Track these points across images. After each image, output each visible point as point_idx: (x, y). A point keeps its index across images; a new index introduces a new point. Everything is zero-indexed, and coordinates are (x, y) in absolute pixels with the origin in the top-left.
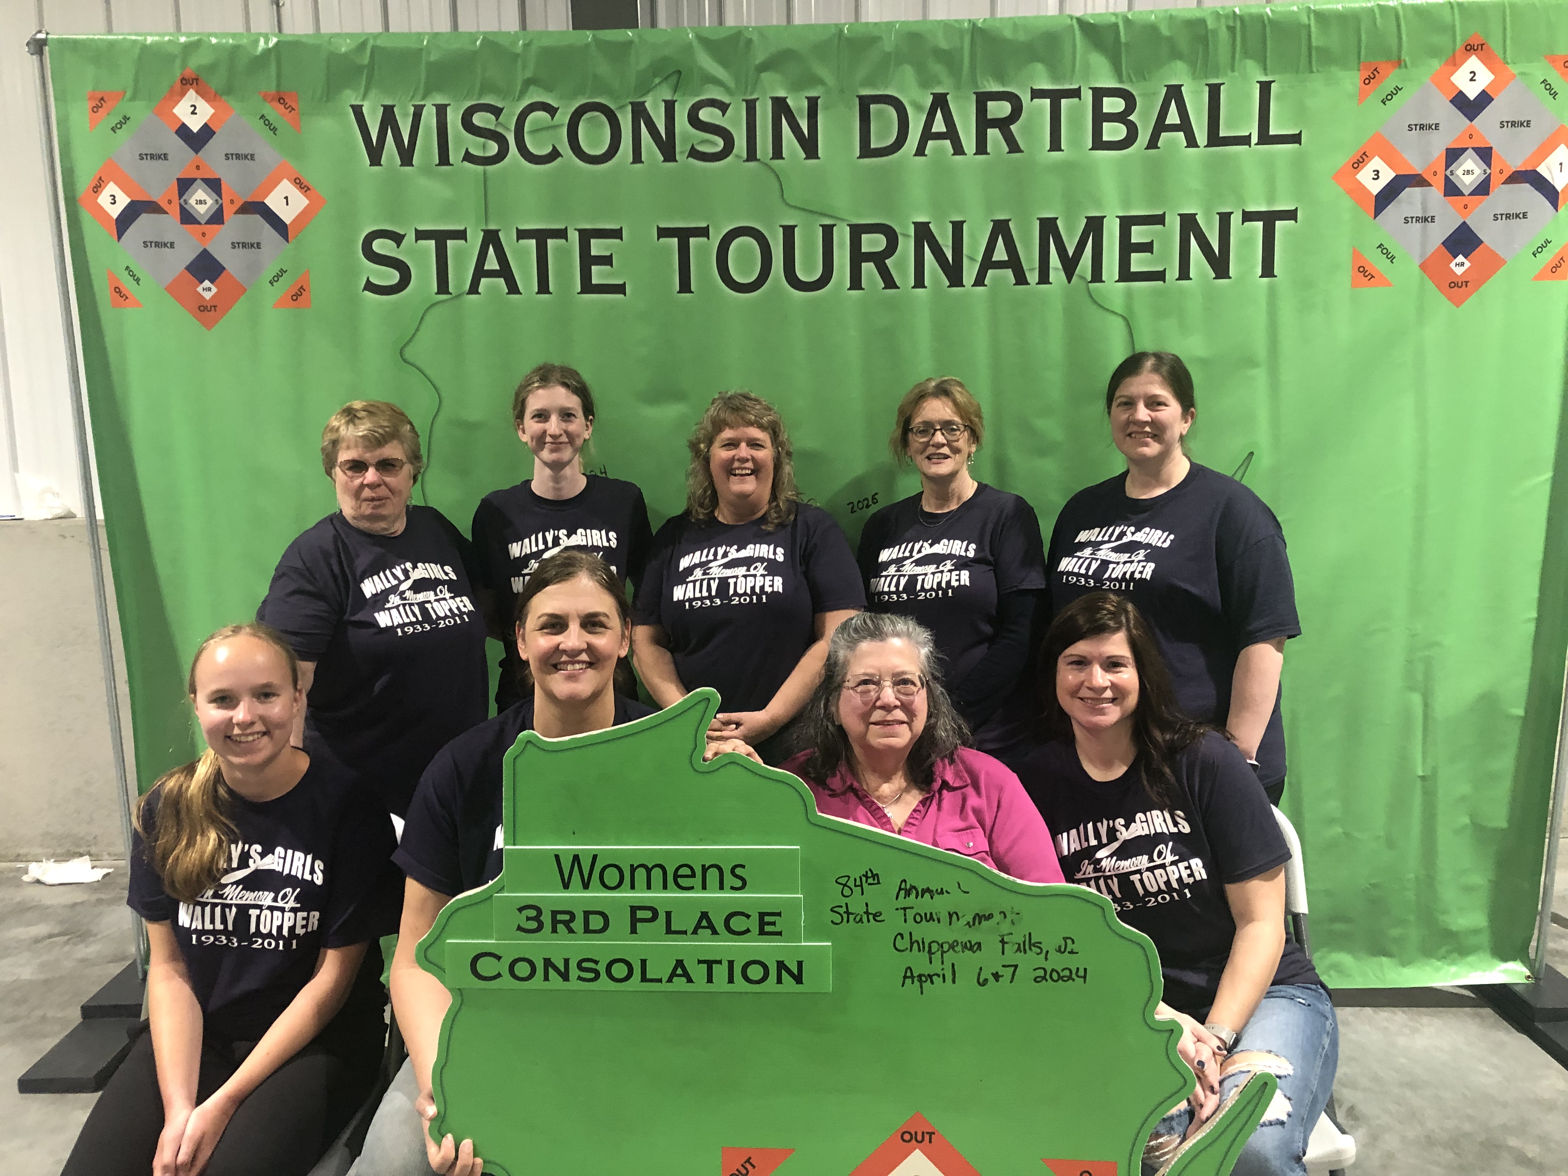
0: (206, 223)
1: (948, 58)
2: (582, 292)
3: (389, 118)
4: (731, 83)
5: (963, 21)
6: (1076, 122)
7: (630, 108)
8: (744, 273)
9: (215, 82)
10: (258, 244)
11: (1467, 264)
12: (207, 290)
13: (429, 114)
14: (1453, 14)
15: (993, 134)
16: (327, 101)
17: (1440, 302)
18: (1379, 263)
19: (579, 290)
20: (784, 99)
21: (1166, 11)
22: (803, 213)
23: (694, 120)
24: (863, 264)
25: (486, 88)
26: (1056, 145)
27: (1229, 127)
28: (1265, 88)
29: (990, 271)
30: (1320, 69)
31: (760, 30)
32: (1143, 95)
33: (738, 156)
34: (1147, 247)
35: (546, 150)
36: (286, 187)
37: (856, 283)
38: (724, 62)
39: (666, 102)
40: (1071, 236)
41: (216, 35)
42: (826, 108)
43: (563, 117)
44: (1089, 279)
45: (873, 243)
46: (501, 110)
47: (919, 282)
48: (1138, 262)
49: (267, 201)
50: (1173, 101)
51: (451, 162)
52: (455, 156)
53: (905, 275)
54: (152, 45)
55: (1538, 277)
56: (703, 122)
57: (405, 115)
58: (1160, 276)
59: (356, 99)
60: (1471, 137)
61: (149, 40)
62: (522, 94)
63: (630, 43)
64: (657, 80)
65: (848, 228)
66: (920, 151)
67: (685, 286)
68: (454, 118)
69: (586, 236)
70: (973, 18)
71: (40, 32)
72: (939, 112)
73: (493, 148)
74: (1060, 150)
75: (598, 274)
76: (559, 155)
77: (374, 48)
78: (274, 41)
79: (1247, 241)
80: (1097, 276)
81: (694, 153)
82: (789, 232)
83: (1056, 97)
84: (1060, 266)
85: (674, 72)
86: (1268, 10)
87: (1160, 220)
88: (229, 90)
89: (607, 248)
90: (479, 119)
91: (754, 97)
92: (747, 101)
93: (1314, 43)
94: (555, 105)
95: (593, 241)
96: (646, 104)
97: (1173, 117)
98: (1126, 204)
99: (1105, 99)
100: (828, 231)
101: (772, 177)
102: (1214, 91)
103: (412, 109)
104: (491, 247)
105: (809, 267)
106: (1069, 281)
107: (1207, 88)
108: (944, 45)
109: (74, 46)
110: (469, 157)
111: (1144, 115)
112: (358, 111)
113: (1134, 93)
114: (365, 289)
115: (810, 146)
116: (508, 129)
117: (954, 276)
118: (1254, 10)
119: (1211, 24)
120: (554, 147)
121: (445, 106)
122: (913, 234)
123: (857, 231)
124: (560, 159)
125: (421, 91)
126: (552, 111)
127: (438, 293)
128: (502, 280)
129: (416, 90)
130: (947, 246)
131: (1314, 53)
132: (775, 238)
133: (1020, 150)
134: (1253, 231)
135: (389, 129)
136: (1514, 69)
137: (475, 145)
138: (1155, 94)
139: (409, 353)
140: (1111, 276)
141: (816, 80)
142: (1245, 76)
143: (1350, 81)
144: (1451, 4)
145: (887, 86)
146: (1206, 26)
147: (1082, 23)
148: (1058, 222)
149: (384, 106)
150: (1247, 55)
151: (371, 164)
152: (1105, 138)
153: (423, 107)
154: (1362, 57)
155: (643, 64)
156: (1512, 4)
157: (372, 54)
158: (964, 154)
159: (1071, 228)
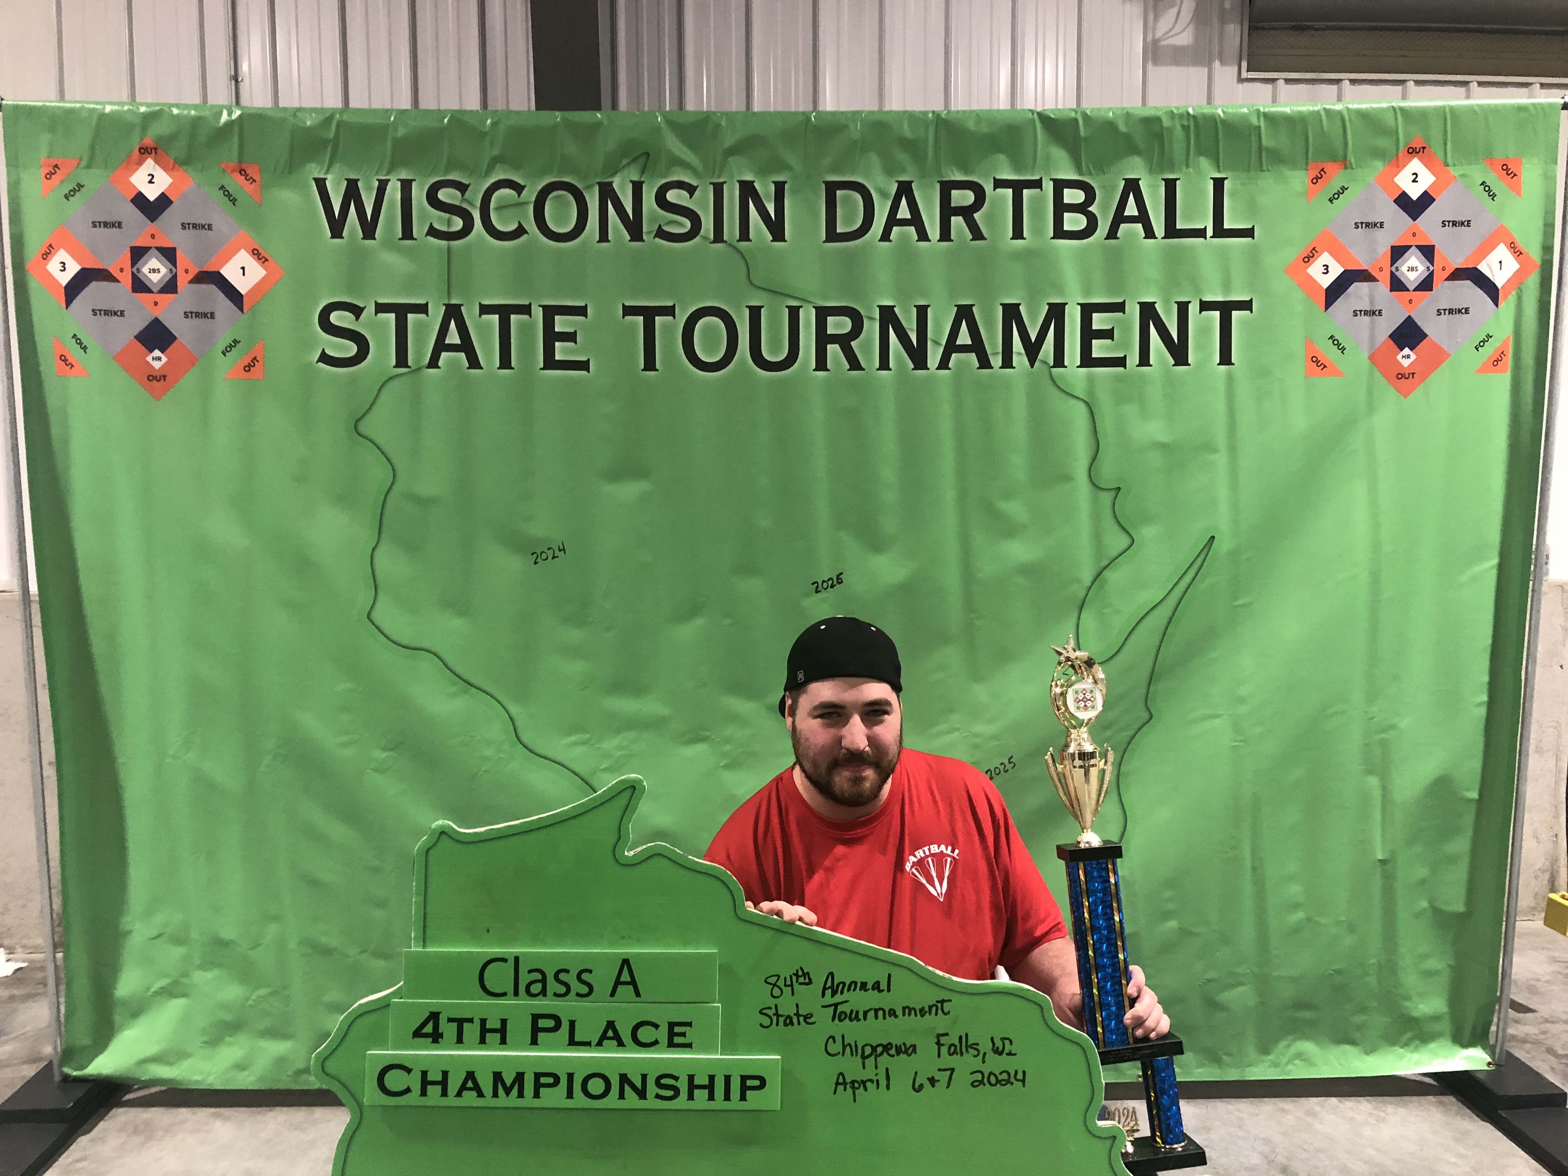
1: (912, 147)
2: (545, 368)
3: (352, 192)
4: (699, 166)
5: (928, 112)
6: (1038, 214)
7: (597, 188)
8: (710, 351)
9: (175, 153)
10: (213, 316)
11: (1413, 357)
12: (157, 360)
13: (394, 189)
14: (1396, 119)
15: (957, 222)
16: (290, 173)
17: (1389, 394)
18: (1330, 353)
19: (542, 366)
20: (753, 182)
21: (1123, 109)
22: (769, 294)
23: (661, 200)
24: (829, 346)
25: (453, 165)
26: (1018, 233)
27: (1185, 220)
28: (1219, 184)
29: (954, 355)
30: (1270, 168)
31: (730, 116)
32: (1103, 187)
33: (705, 238)
34: (1107, 334)
35: (513, 227)
36: (243, 257)
37: (821, 364)
38: (691, 146)
39: (633, 182)
40: (1033, 322)
41: (177, 106)
42: (793, 192)
43: (530, 195)
44: (1052, 364)
45: (838, 325)
46: (467, 186)
47: (884, 365)
48: (1099, 348)
49: (222, 271)
50: (1131, 195)
51: (415, 236)
52: (419, 230)
53: (870, 358)
54: (110, 113)
55: (1482, 370)
56: (669, 202)
57: (369, 188)
58: (1121, 362)
59: (319, 172)
60: (1414, 235)
61: (108, 109)
62: (489, 171)
63: (598, 125)
64: (625, 162)
65: (814, 311)
66: (886, 236)
67: (650, 364)
68: (419, 194)
69: (550, 313)
72: (904, 199)
73: (458, 224)
74: (1023, 238)
75: (561, 351)
76: (526, 232)
77: (338, 123)
78: (237, 113)
79: (1205, 331)
80: (1059, 361)
81: (661, 234)
82: (755, 313)
83: (1018, 187)
84: (1023, 351)
85: (641, 155)
86: (1220, 112)
87: (1119, 307)
88: (189, 160)
89: (570, 324)
90: (443, 195)
91: (721, 180)
92: (715, 184)
93: (1264, 143)
94: (522, 183)
95: (557, 317)
96: (615, 186)
97: (1131, 209)
98: (1087, 292)
99: (1065, 190)
100: (794, 313)
101: (739, 258)
102: (1171, 185)
103: (377, 183)
104: (453, 323)
105: (775, 347)
106: (1032, 366)
107: (1163, 183)
108: (908, 134)
109: (30, 112)
110: (432, 232)
111: (1104, 207)
112: (321, 184)
113: (1094, 185)
114: (319, 361)
115: (777, 229)
116: (475, 207)
117: (919, 358)
118: (1208, 113)
119: (1166, 123)
120: (519, 223)
121: (411, 181)
122: (878, 317)
123: (822, 314)
124: (526, 236)
125: (387, 164)
126: (518, 188)
127: (397, 366)
128: (462, 355)
129: (381, 165)
130: (912, 330)
131: (1265, 153)
132: (742, 318)
133: (983, 238)
134: (1210, 320)
135: (352, 203)
136: (1454, 171)
137: (440, 219)
138: (1114, 187)
139: (363, 428)
140: (1072, 361)
141: (784, 167)
142: (1199, 173)
143: (1299, 179)
144: (1393, 107)
145: (853, 174)
146: (1161, 125)
147: (1042, 117)
148: (1021, 308)
149: (348, 180)
150: (1201, 153)
151: (333, 236)
152: (1066, 228)
153: (388, 181)
154: (1311, 154)
155: (612, 145)
156: (1451, 108)
157: (337, 129)
158: (928, 240)
159: (1033, 314)
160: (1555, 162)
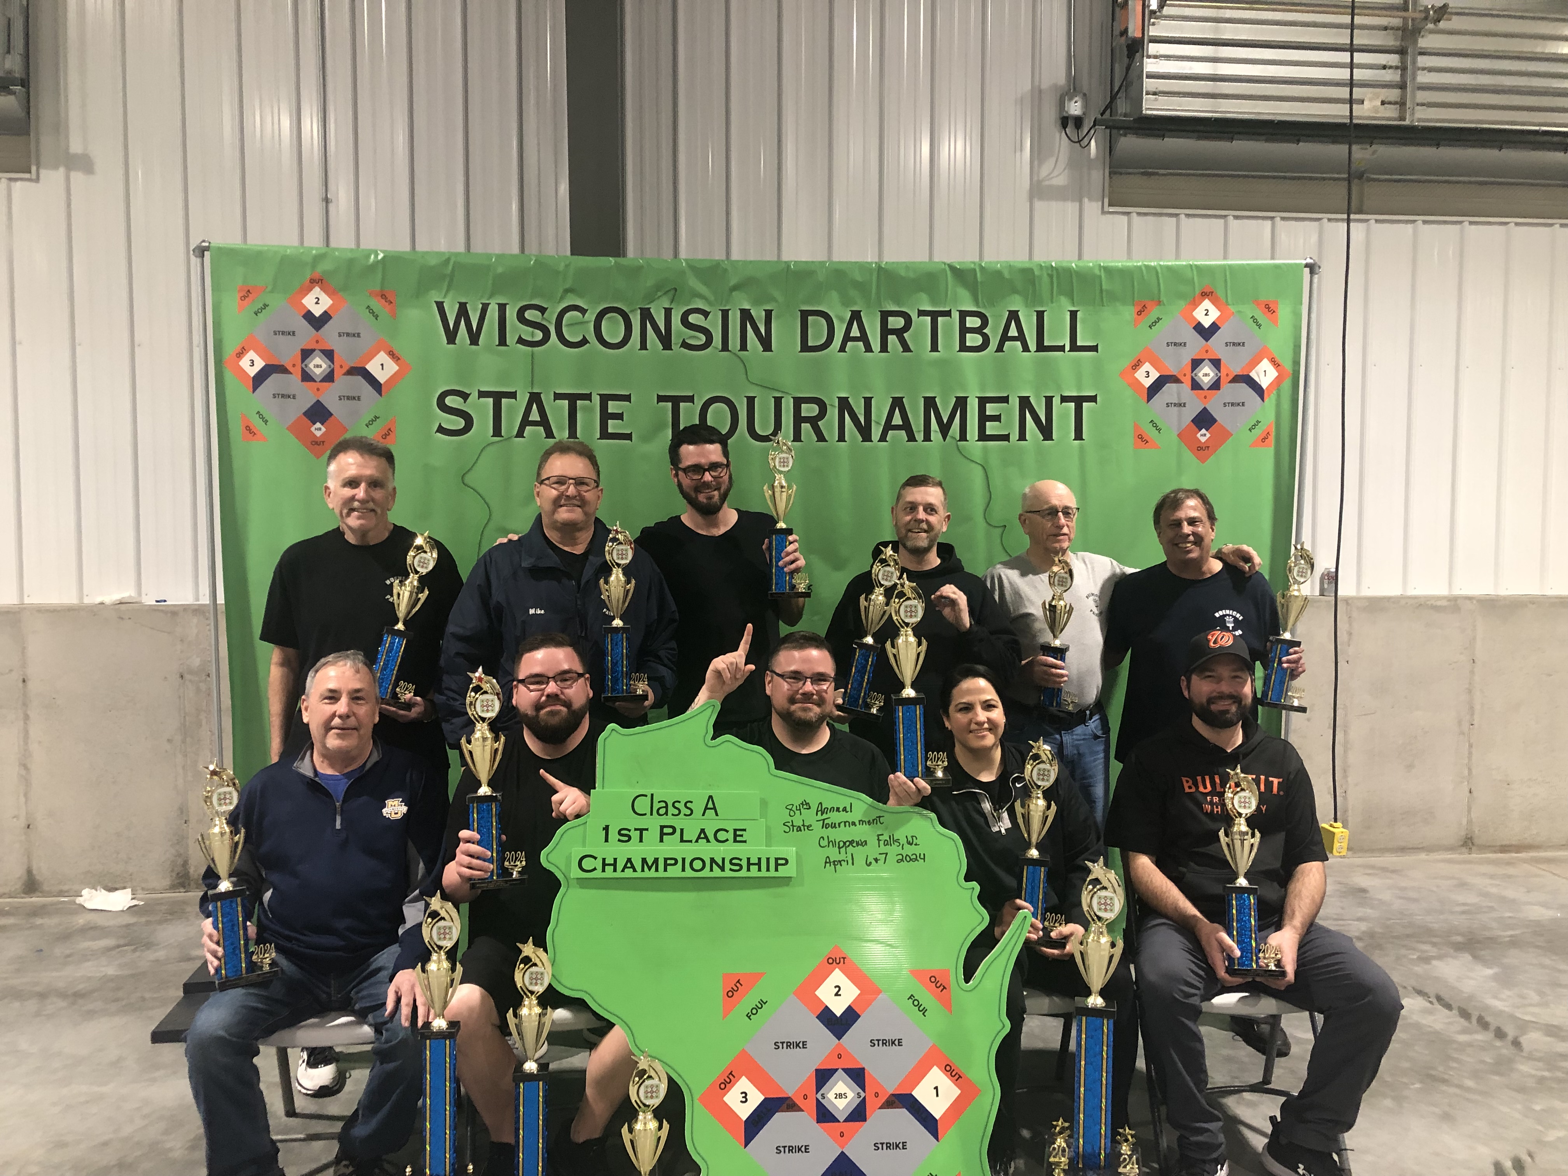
1: (862, 287)
2: (600, 438)
3: (463, 311)
4: (712, 298)
5: (872, 263)
6: (948, 333)
7: (639, 311)
9: (336, 283)
11: (1208, 435)
13: (493, 310)
14: (1193, 273)
15: (892, 339)
16: (417, 298)
17: (1191, 460)
18: (1151, 432)
19: (599, 436)
20: (750, 310)
21: (1007, 262)
22: (759, 388)
23: (685, 321)
24: (802, 425)
25: (535, 294)
26: (934, 348)
27: (1049, 340)
28: (1073, 315)
29: (890, 432)
30: (1108, 304)
32: (993, 316)
33: (716, 348)
34: (997, 418)
35: (579, 338)
36: (382, 357)
37: (798, 437)
38: (706, 283)
39: (665, 309)
40: (945, 410)
41: (338, 250)
42: (778, 317)
43: (591, 316)
44: (958, 439)
45: (809, 410)
46: (546, 309)
47: (842, 438)
48: (991, 428)
49: (367, 367)
50: (1013, 321)
51: (508, 343)
52: (511, 339)
53: (832, 434)
54: (290, 256)
55: (1254, 445)
56: (691, 323)
57: (475, 310)
58: (1006, 438)
59: (439, 296)
60: (1207, 351)
61: (290, 252)
62: (562, 298)
63: (641, 267)
64: (659, 294)
65: (791, 400)
66: (842, 349)
68: (511, 314)
69: (605, 399)
70: (878, 261)
71: (204, 241)
72: (855, 323)
73: (539, 335)
74: (938, 351)
75: (613, 426)
76: (588, 342)
77: (456, 264)
78: (381, 255)
79: (1064, 416)
80: (963, 437)
81: (685, 345)
82: (751, 401)
83: (934, 316)
84: (938, 430)
85: (672, 289)
86: (1073, 265)
87: (1005, 400)
88: (346, 288)
89: (620, 407)
90: (529, 315)
91: (727, 308)
92: (722, 311)
93: (1104, 287)
94: (586, 307)
95: (610, 402)
96: (651, 310)
97: (1013, 332)
98: (983, 388)
99: (968, 318)
100: (778, 401)
101: (738, 360)
102: (1040, 315)
103: (481, 306)
104: (534, 405)
105: (764, 426)
106: (944, 440)
107: (1035, 313)
108: (859, 278)
109: (229, 252)
110: (521, 341)
111: (994, 330)
112: (440, 306)
113: (987, 315)
114: (437, 431)
115: (766, 342)
116: (551, 323)
117: (865, 433)
118: (1065, 264)
119: (1037, 273)
120: (583, 335)
121: (505, 305)
122: (837, 405)
123: (798, 402)
124: (588, 344)
125: (488, 294)
126: (583, 311)
127: (494, 435)
128: (542, 428)
129: (484, 293)
130: (860, 414)
131: (1104, 293)
132: (741, 405)
133: (910, 350)
134: (1069, 408)
135: (463, 321)
137: (526, 333)
138: (1001, 316)
139: (468, 479)
140: (972, 436)
141: (771, 298)
142: (1060, 307)
143: (1128, 312)
144: (1191, 266)
145: (819, 304)
146: (1034, 273)
147: (952, 268)
148: (937, 399)
149: (460, 303)
150: (1060, 293)
151: (448, 343)
152: (968, 344)
153: (489, 304)
154: (1136, 295)
155: (650, 283)
156: (1230, 266)
157: (453, 267)
158: (871, 351)
159: (945, 404)
160: (1301, 304)
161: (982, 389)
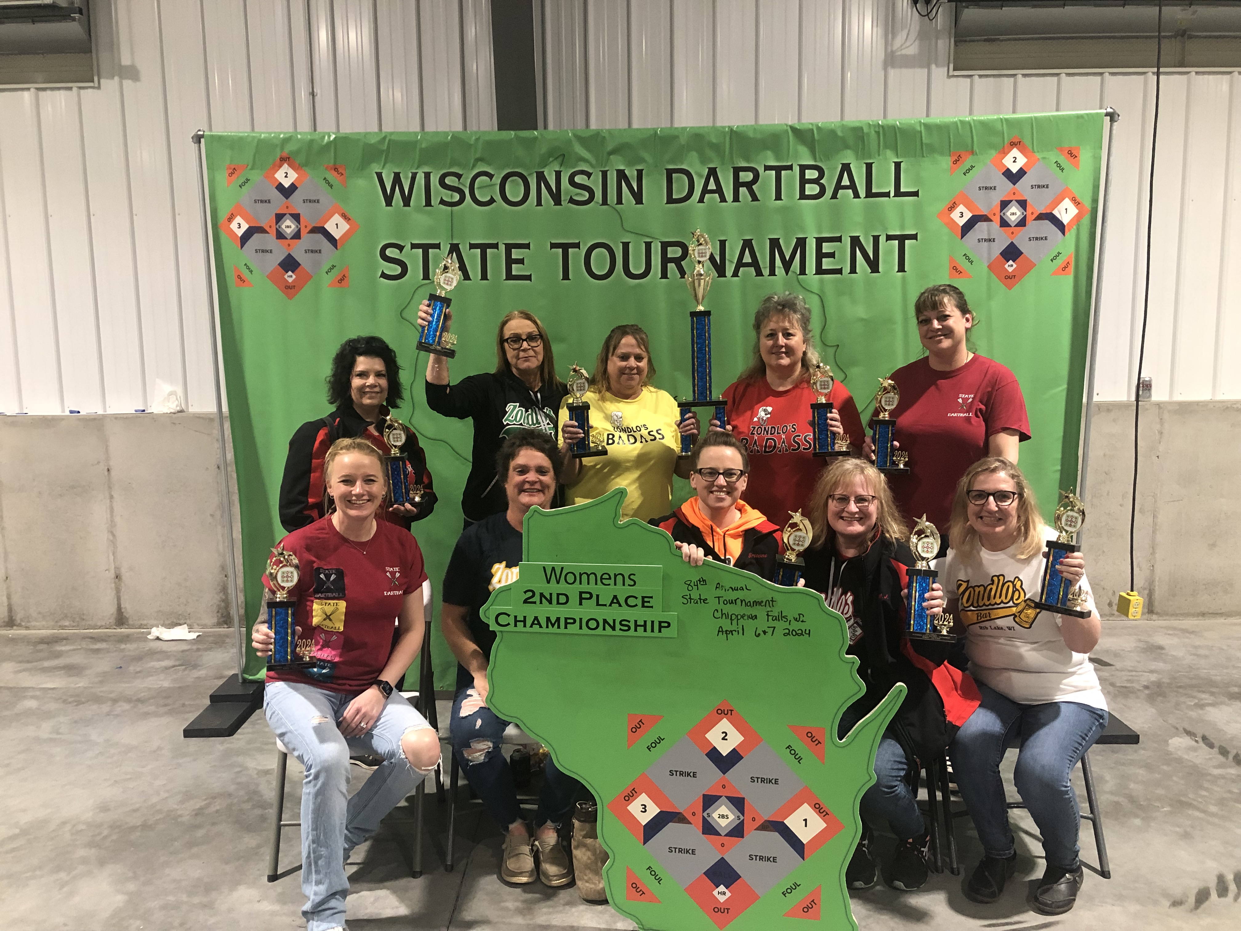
0: (292, 238)
1: (717, 148)
2: (507, 279)
3: (397, 179)
4: (593, 161)
5: (725, 127)
6: (790, 184)
7: (535, 175)
8: (600, 268)
9: (298, 160)
10: (320, 251)
12: (290, 277)
13: (420, 177)
14: (1003, 126)
15: (743, 190)
16: (362, 170)
17: (1000, 287)
18: (964, 264)
19: (505, 278)
20: (623, 171)
21: (840, 123)
22: (633, 235)
23: (572, 182)
24: (669, 264)
25: (453, 164)
26: (778, 197)
27: (878, 187)
28: (898, 165)
29: (741, 269)
30: (928, 155)
31: (610, 132)
32: (827, 169)
33: (598, 203)
34: (832, 255)
35: (488, 198)
37: (664, 275)
38: (589, 150)
39: (556, 171)
40: (788, 249)
41: (299, 133)
42: (648, 175)
43: (497, 180)
44: (799, 273)
45: (674, 252)
46: (462, 175)
48: (827, 264)
49: (325, 226)
50: (846, 173)
51: (432, 205)
52: (435, 201)
54: (264, 140)
56: (576, 183)
57: (406, 178)
58: (839, 271)
59: (378, 169)
61: (263, 136)
62: (474, 166)
63: (536, 138)
64: (551, 159)
65: (660, 244)
66: (701, 200)
67: (566, 277)
68: (434, 180)
69: (509, 247)
70: (731, 124)
71: (199, 130)
72: (712, 178)
73: (457, 197)
74: (781, 199)
75: (516, 270)
76: (495, 201)
77: (390, 140)
78: (333, 137)
79: (890, 252)
80: (803, 271)
81: (572, 201)
82: (626, 246)
83: (778, 170)
84: (781, 266)
85: (561, 155)
86: (898, 123)
87: (839, 239)
88: (307, 164)
89: (521, 254)
90: (448, 181)
91: (606, 169)
92: (602, 171)
93: (924, 140)
94: (493, 173)
95: (513, 250)
96: (545, 173)
97: (846, 182)
98: (820, 229)
99: (807, 171)
100: (648, 245)
101: (617, 214)
102: (869, 167)
103: (410, 175)
104: (454, 253)
105: (638, 266)
106: (787, 274)
107: (865, 165)
108: (714, 140)
109: (219, 138)
110: (442, 202)
111: (830, 180)
112: (379, 176)
113: (823, 167)
114: (381, 276)
115: (638, 197)
116: (466, 187)
117: (721, 271)
119: (866, 130)
120: (492, 197)
121: (430, 173)
123: (665, 246)
124: (495, 203)
125: (416, 164)
126: (491, 176)
127: (423, 279)
129: (413, 164)
130: (717, 254)
131: (924, 146)
132: (618, 250)
133: (758, 200)
134: (894, 246)
135: (397, 187)
136: (1039, 156)
137: (447, 195)
138: (836, 168)
139: (405, 314)
140: (811, 271)
141: (642, 160)
142: (886, 159)
143: (946, 162)
144: (1001, 119)
145: (682, 163)
146: (863, 132)
147: (793, 129)
148: (780, 240)
149: (395, 173)
150: (886, 147)
151: (387, 206)
152: (806, 193)
153: (416, 173)
154: (951, 149)
155: (544, 150)
156: (1036, 118)
157: (388, 144)
158: (726, 202)
159: (787, 244)
160: (1101, 149)
161: (820, 232)
